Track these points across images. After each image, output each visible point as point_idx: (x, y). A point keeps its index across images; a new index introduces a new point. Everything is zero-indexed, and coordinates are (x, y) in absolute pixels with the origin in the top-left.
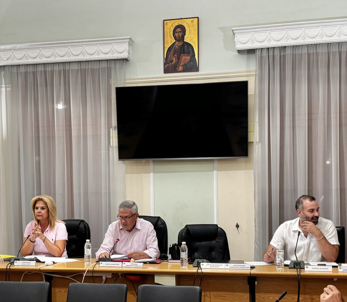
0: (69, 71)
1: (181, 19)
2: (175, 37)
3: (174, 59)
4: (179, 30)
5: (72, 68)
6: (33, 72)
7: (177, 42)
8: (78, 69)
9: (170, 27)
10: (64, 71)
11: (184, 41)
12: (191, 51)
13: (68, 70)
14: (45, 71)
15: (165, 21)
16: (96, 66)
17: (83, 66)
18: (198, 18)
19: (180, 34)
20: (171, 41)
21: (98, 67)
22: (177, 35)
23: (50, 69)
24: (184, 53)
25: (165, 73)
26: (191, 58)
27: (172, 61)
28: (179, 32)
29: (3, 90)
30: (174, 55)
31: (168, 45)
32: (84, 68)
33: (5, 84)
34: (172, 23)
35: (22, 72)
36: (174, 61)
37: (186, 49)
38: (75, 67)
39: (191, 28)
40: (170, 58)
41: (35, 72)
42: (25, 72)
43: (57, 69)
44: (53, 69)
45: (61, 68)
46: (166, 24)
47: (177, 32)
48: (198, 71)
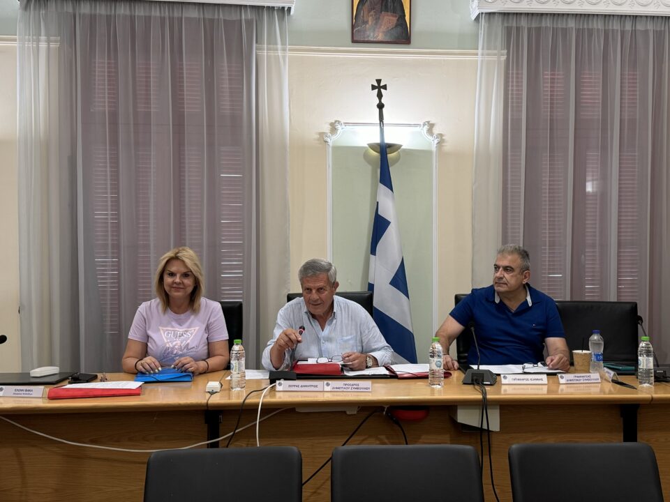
0: (180, 19)
3: (370, 18)
5: (188, 15)
6: (107, 16)
8: (199, 18)
10: (172, 19)
12: (398, 8)
13: (178, 18)
14: (132, 18)
16: (233, 16)
17: (208, 15)
21: (239, 18)
23: (142, 14)
24: (387, 10)
25: (354, 41)
26: (398, 20)
27: (367, 22)
29: (43, 45)
30: (369, 12)
32: (210, 17)
33: (48, 35)
35: (84, 14)
36: (370, 23)
37: (389, 4)
38: (193, 14)
40: (363, 17)
41: (110, 16)
42: (91, 15)
43: (158, 14)
44: (147, 14)
45: (166, 12)
48: (409, 43)
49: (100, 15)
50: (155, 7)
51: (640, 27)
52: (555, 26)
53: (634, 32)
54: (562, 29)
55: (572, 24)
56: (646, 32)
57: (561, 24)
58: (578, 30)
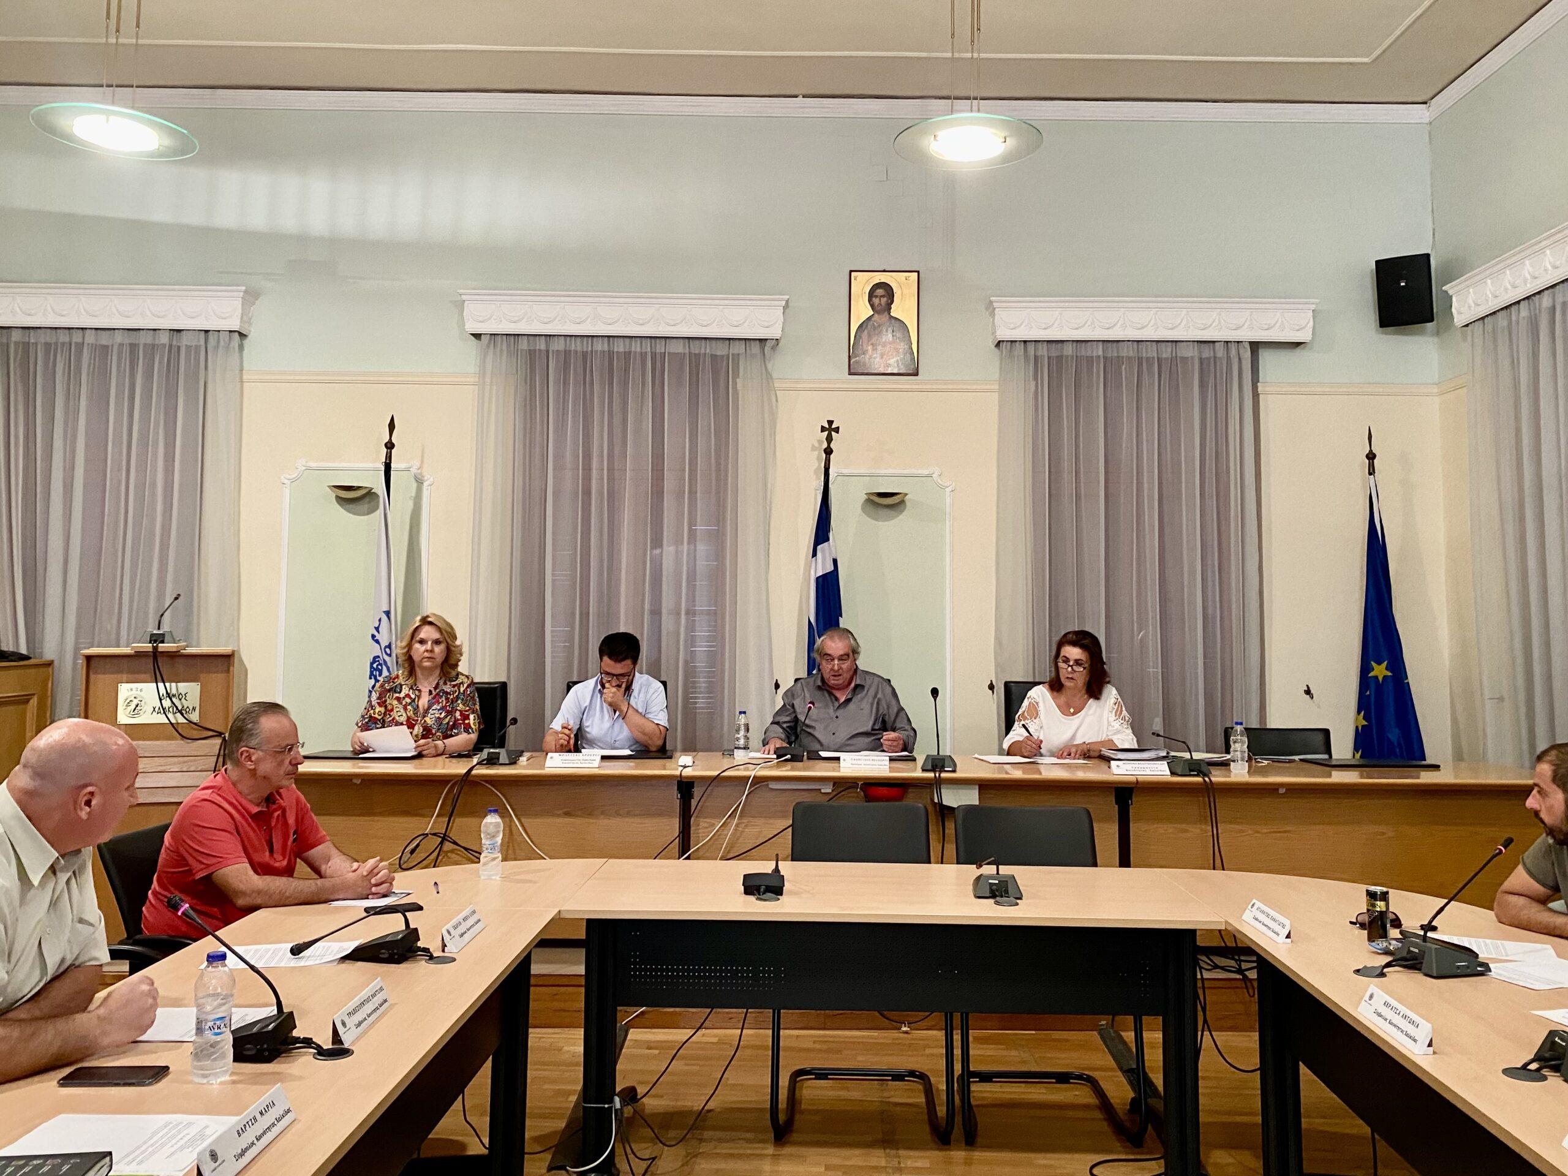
0: (663, 355)
1: (884, 271)
2: (872, 306)
3: (870, 347)
4: (880, 292)
5: (672, 351)
6: (583, 352)
7: (876, 315)
8: (684, 353)
9: (863, 284)
10: (654, 355)
11: (892, 314)
12: (904, 335)
14: (611, 352)
15: (853, 273)
18: (918, 272)
19: (884, 300)
20: (862, 310)
21: (725, 352)
22: (876, 301)
23: (622, 348)
25: (850, 374)
26: (903, 349)
27: (866, 352)
28: (881, 296)
30: (870, 338)
31: (859, 319)
32: (697, 351)
34: (868, 278)
35: (557, 351)
36: (870, 352)
38: (677, 348)
39: (905, 291)
40: (863, 346)
41: (587, 351)
42: (565, 351)
43: (638, 350)
44: (627, 350)
45: (647, 347)
46: (855, 279)
47: (876, 297)
48: (916, 374)
49: (576, 352)
50: (636, 342)
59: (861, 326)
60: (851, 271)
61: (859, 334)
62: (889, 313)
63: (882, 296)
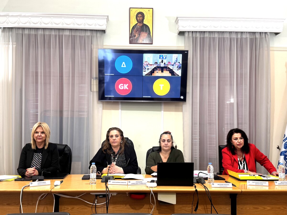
0: (62, 36)
1: (142, 8)
3: (137, 34)
4: (140, 15)
5: (65, 34)
8: (70, 35)
9: (134, 13)
10: (59, 36)
12: (148, 30)
14: (44, 35)
15: (131, 9)
17: (73, 33)
18: (153, 8)
19: (141, 18)
20: (134, 22)
21: (84, 35)
23: (48, 33)
24: (143, 31)
26: (148, 35)
27: (135, 36)
29: (11, 46)
30: (136, 32)
33: (12, 42)
34: (136, 10)
35: (26, 34)
36: (136, 36)
37: (144, 29)
38: (67, 33)
39: (148, 15)
40: (134, 34)
41: (36, 35)
42: (29, 34)
43: (54, 33)
44: (50, 34)
45: (57, 33)
46: (132, 11)
47: (139, 17)
48: (152, 44)
49: (32, 35)
50: (53, 31)
51: (244, 36)
52: (210, 36)
53: (241, 38)
54: (213, 37)
55: (216, 35)
56: (246, 38)
57: (212, 36)
58: (219, 38)
59: (133, 28)
60: (130, 8)
61: (133, 30)
62: (143, 22)
63: (140, 16)
